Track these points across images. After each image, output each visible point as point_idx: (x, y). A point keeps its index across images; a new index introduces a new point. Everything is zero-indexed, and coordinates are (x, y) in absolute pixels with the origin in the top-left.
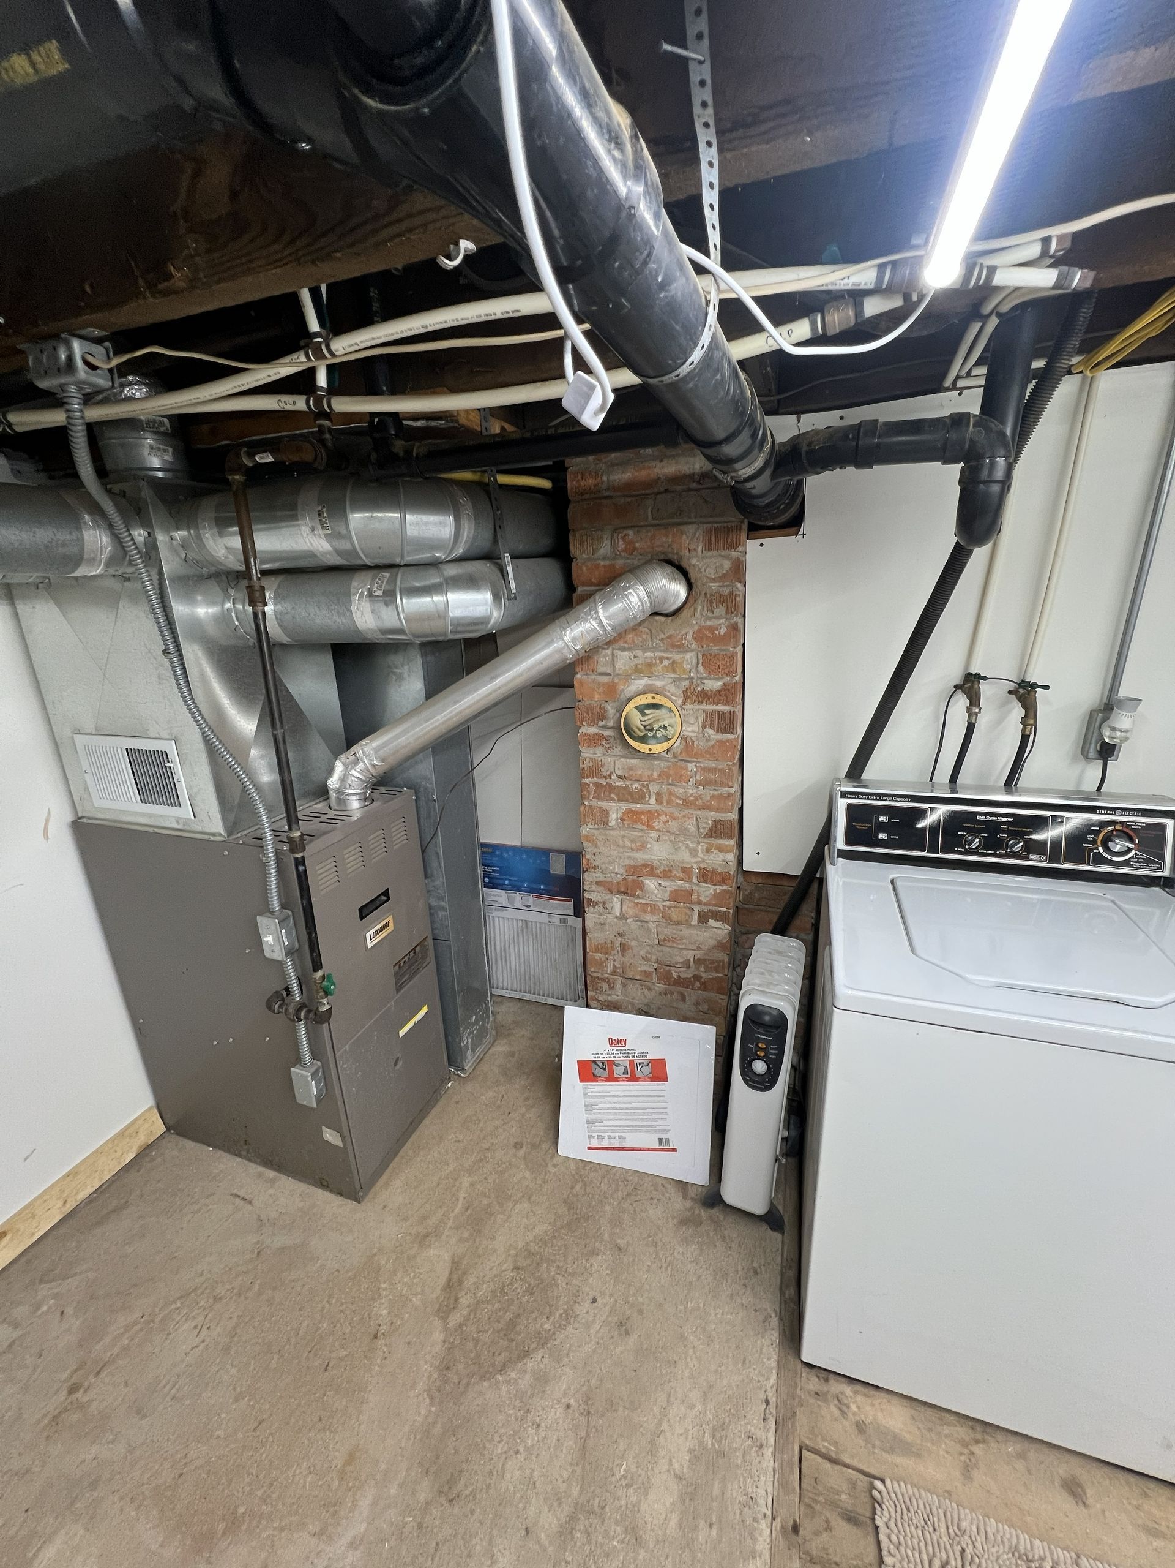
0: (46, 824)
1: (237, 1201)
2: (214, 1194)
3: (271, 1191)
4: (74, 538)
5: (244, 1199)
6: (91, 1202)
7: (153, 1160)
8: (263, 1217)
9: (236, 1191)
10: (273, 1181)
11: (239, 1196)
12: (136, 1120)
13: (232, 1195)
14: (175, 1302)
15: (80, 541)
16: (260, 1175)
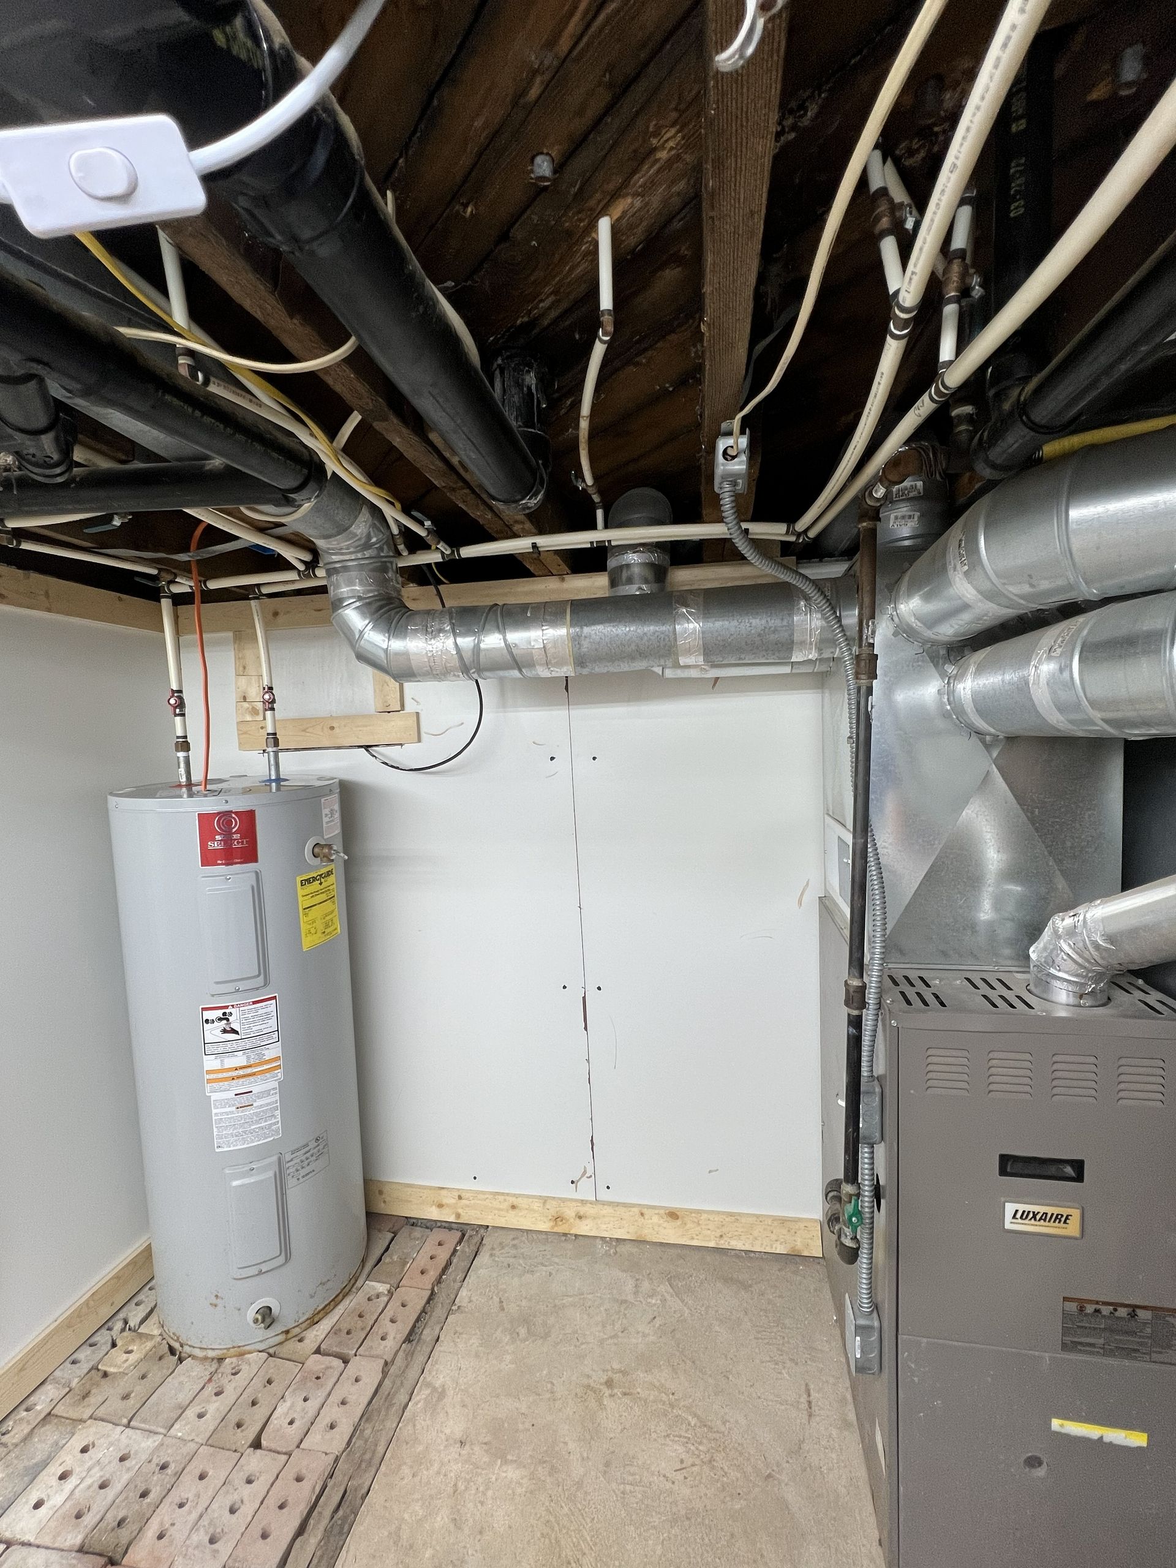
0: (802, 894)
1: (804, 1399)
2: (797, 1364)
3: (834, 1433)
4: (785, 623)
5: (810, 1402)
6: (737, 1256)
7: (796, 1272)
8: (805, 1447)
9: (812, 1387)
10: (847, 1424)
11: (809, 1395)
12: (799, 1220)
13: (807, 1385)
14: (695, 1415)
15: (791, 627)
16: (843, 1401)
